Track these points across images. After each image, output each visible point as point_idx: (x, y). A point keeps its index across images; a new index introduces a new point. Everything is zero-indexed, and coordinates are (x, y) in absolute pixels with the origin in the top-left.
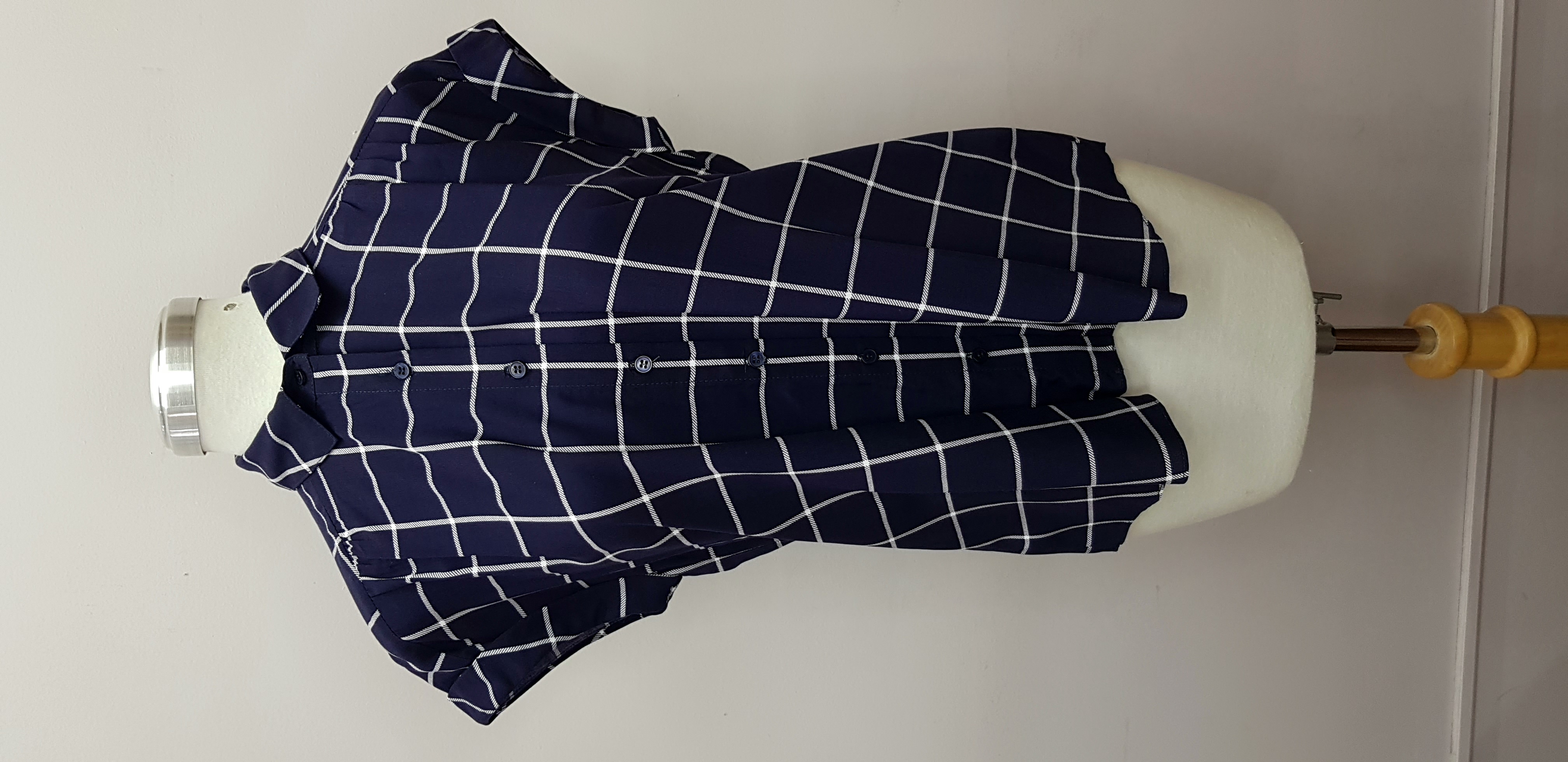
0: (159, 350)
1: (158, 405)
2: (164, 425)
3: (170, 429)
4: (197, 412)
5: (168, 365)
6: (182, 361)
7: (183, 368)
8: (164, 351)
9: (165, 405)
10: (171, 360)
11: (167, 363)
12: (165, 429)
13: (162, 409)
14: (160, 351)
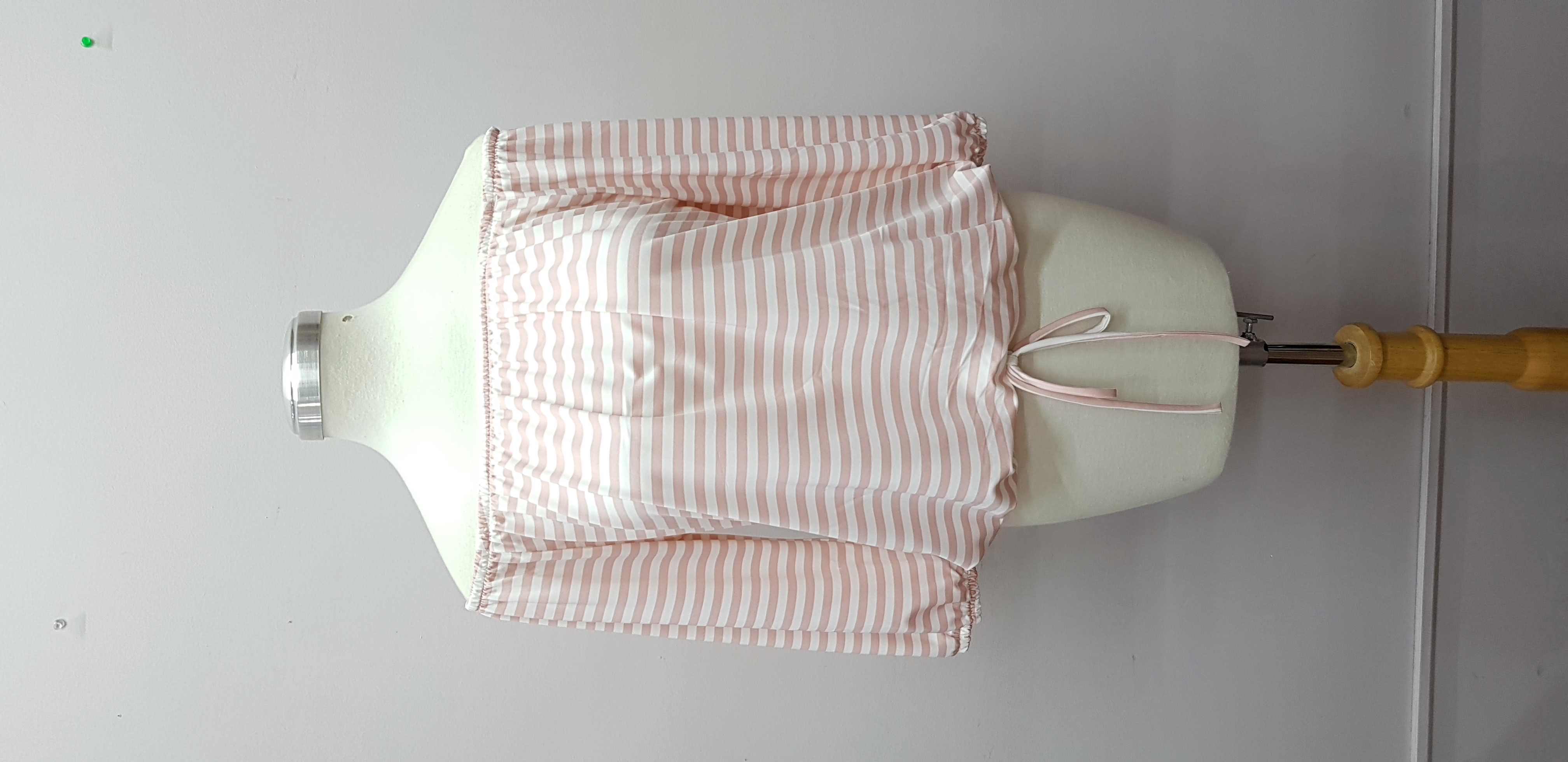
0: (292, 352)
1: (290, 396)
2: (294, 413)
3: (299, 415)
4: (321, 401)
6: (310, 362)
7: (311, 367)
8: (295, 354)
9: (295, 396)
10: (301, 360)
11: (297, 363)
12: (294, 417)
13: (292, 399)
14: (293, 354)
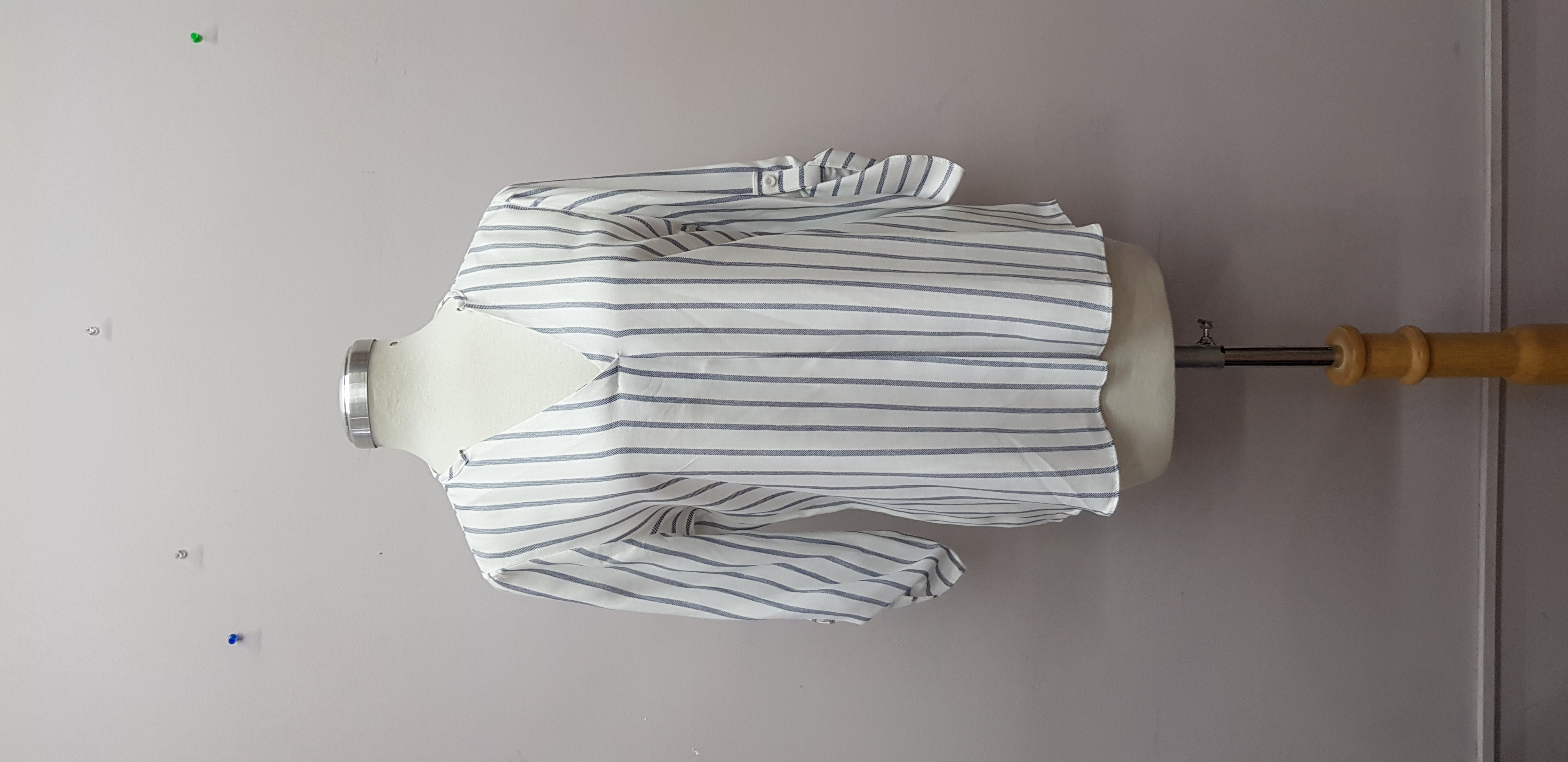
1: (344, 411)
2: (348, 425)
3: (352, 428)
5: (351, 384)
6: (360, 381)
7: (361, 386)
8: (349, 376)
9: (348, 412)
10: (353, 381)
11: (350, 383)
12: (348, 428)
13: (346, 414)
14: (346, 376)
